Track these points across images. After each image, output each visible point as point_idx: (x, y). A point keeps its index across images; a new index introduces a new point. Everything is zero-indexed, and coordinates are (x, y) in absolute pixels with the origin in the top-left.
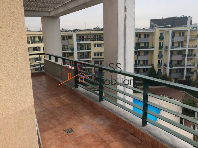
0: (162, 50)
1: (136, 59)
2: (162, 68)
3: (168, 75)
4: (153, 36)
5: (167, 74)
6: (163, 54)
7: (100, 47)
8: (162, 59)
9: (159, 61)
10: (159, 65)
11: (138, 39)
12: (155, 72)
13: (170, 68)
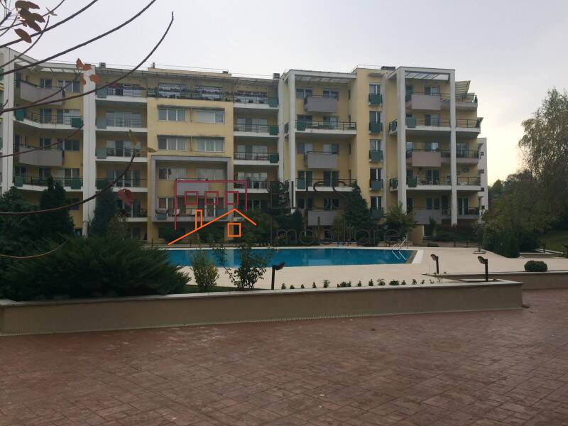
0: (379, 138)
1: (302, 168)
2: (384, 194)
3: (404, 208)
4: (349, 98)
5: (401, 206)
6: (383, 148)
7: (179, 120)
8: (383, 163)
9: (373, 172)
10: (373, 182)
11: (306, 102)
12: (364, 202)
13: (409, 187)
